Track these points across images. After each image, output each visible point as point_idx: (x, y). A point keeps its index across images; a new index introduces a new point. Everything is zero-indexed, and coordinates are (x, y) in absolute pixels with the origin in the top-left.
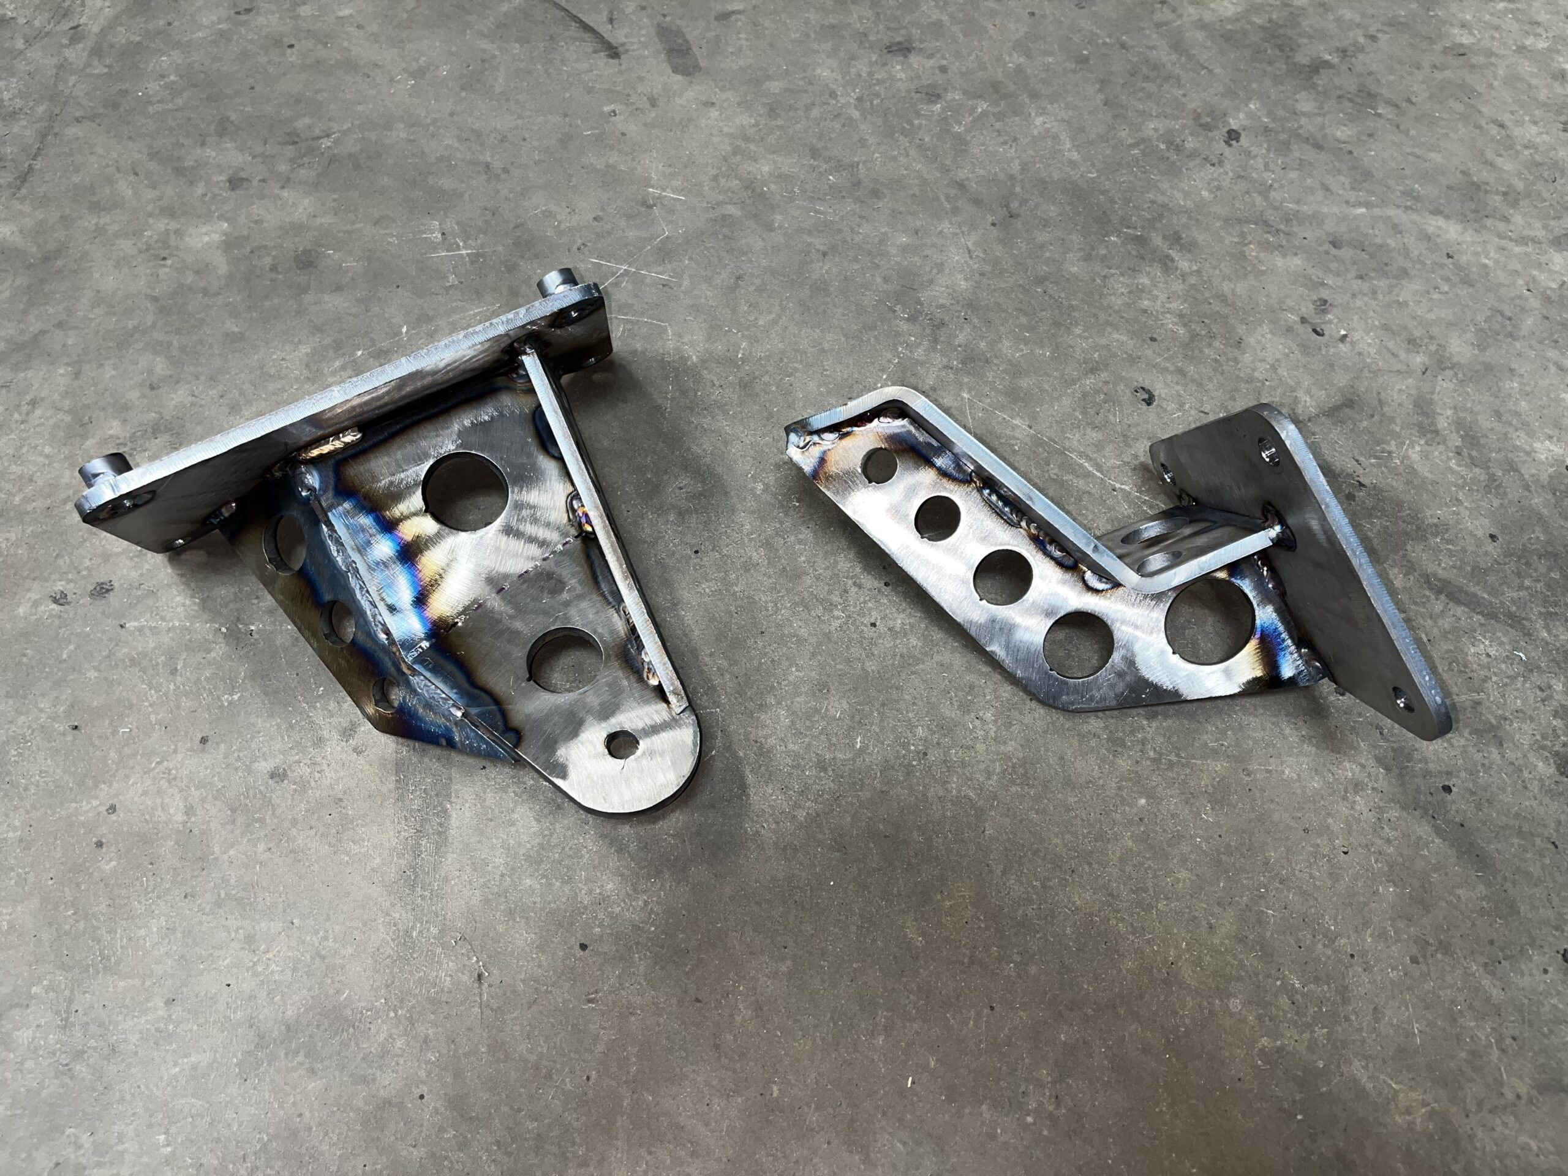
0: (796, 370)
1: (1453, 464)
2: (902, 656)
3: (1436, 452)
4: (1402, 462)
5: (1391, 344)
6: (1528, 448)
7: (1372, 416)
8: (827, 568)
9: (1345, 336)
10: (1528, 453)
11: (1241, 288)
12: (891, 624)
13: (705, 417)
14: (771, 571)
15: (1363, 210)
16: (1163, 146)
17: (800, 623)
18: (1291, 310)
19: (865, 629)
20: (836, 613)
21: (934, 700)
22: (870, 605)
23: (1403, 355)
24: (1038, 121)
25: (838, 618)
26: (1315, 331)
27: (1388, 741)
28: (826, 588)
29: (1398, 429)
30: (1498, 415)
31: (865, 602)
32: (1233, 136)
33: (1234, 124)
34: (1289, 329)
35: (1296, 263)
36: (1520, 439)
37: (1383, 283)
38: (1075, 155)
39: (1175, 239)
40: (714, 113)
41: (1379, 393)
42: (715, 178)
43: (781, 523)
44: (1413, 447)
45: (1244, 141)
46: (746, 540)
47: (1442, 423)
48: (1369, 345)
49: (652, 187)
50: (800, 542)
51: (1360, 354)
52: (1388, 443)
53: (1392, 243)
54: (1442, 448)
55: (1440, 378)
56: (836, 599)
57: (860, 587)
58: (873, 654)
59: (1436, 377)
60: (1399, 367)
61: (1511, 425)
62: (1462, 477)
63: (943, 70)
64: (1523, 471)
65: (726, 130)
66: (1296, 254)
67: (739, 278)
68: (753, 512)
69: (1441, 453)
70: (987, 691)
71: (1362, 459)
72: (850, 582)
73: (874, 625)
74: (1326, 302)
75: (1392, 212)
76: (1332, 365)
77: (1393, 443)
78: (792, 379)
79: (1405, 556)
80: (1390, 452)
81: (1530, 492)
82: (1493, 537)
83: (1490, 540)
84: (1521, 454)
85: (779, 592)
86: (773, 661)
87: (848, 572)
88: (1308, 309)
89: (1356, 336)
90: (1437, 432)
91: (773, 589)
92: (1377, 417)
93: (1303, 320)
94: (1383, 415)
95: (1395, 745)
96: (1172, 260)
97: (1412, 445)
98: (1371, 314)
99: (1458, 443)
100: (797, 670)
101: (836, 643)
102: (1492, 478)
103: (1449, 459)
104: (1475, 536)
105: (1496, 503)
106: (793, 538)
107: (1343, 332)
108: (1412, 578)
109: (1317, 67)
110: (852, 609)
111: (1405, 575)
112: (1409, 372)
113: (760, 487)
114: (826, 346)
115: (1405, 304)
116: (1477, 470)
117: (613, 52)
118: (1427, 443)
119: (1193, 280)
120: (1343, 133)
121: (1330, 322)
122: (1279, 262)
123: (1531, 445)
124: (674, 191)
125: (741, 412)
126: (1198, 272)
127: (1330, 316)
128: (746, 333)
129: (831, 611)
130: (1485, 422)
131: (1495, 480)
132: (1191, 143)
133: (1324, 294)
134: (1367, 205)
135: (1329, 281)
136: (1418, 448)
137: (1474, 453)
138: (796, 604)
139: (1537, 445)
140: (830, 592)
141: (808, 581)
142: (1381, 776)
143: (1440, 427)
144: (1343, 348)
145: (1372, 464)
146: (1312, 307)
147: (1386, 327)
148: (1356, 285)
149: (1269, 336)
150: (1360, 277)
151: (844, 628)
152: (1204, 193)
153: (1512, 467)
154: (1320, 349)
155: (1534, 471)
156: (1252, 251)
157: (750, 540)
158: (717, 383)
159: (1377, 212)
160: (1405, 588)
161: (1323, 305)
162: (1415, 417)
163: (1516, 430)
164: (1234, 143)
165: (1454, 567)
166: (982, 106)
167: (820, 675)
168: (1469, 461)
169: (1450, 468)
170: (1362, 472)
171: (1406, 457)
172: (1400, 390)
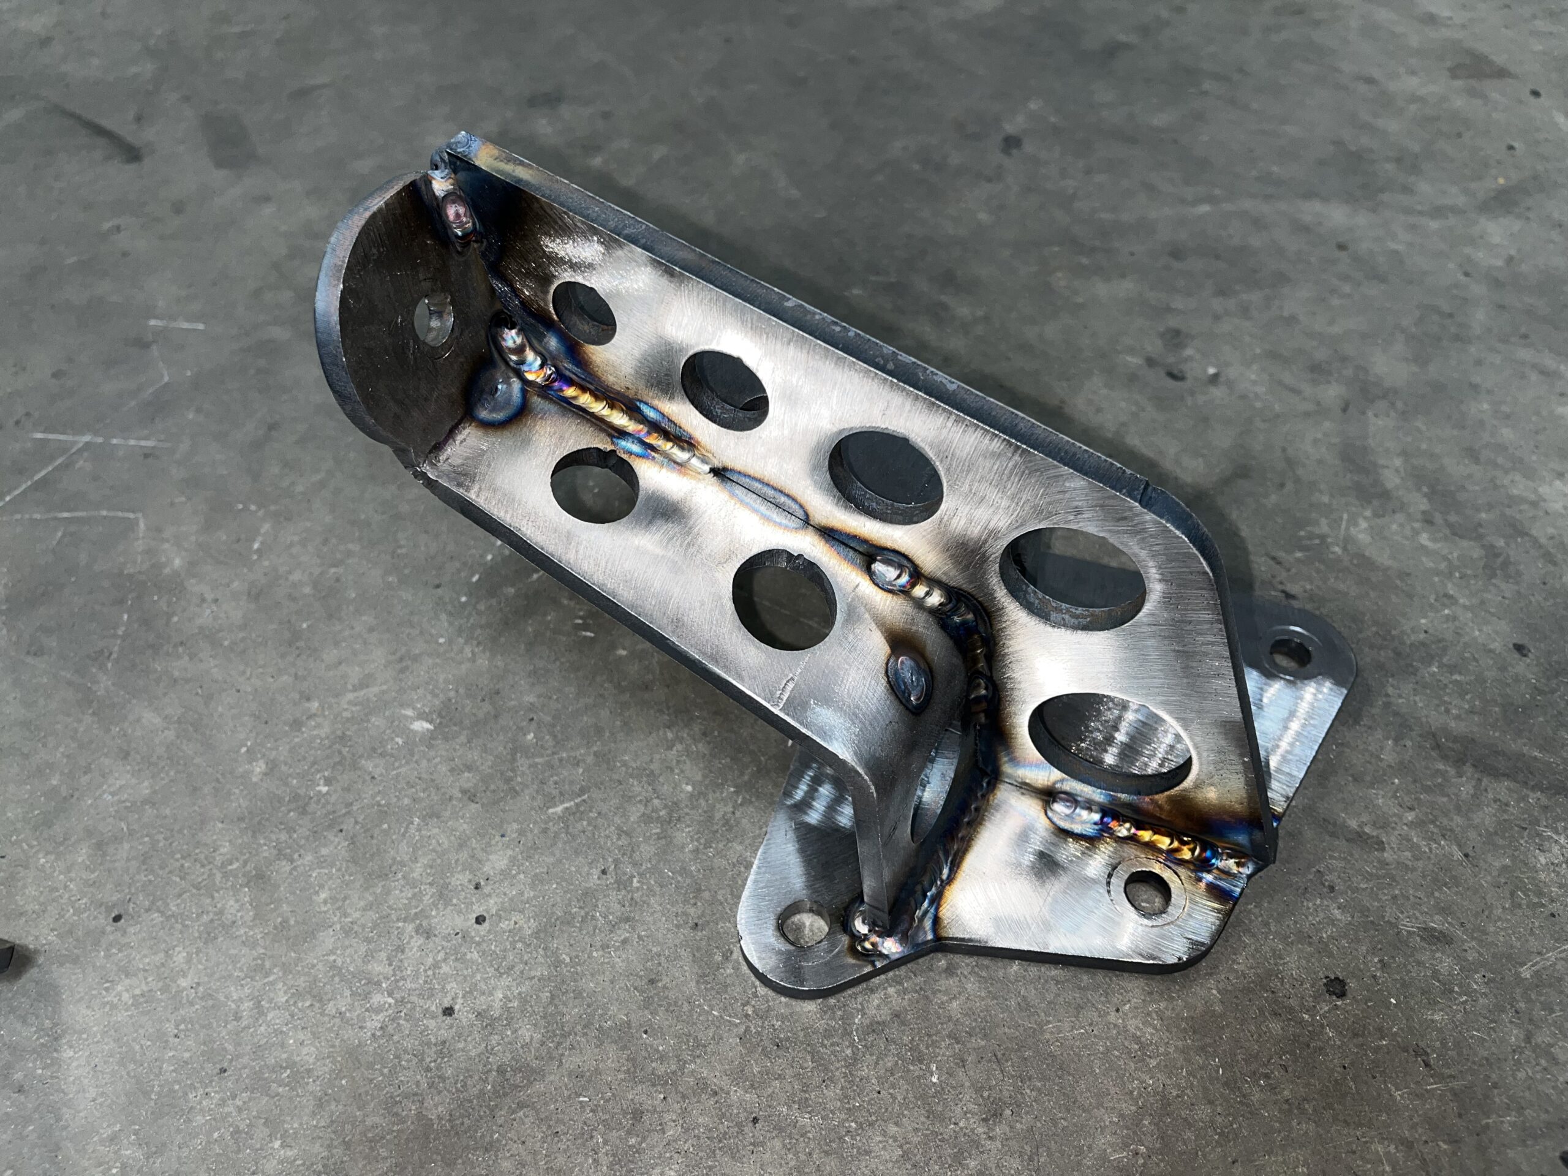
0: (349, 554)
1: (1424, 539)
2: (501, 1071)
3: (1394, 526)
4: (1345, 549)
5: (1288, 378)
6: (1533, 497)
7: (1282, 485)
8: (369, 907)
9: (1216, 376)
10: (1534, 504)
11: (1051, 330)
12: (481, 1002)
13: (179, 657)
14: (258, 934)
15: (1205, 208)
16: (916, 167)
17: (301, 1036)
18: (1131, 351)
19: (432, 1024)
20: (377, 999)
21: (561, 1161)
22: (445, 969)
23: (1308, 389)
24: (740, 159)
25: (378, 1010)
26: (1172, 375)
27: (1441, 1078)
28: (363, 948)
29: (1326, 499)
30: (1473, 454)
31: (436, 965)
32: (1011, 143)
33: (1010, 128)
34: (1133, 378)
35: (1126, 287)
36: (1519, 486)
37: (1255, 297)
38: (794, 193)
39: (948, 280)
40: (268, 210)
41: (1284, 450)
42: (257, 293)
43: (291, 830)
44: (1356, 525)
45: (1029, 147)
46: (218, 876)
47: (1391, 480)
48: (1255, 383)
49: (156, 318)
50: (321, 862)
51: (1243, 397)
52: (1317, 523)
53: (1256, 241)
54: (1400, 517)
55: (1370, 414)
56: (379, 968)
57: (428, 934)
58: (443, 1079)
59: (1364, 413)
60: (1310, 407)
61: (1496, 465)
62: (1445, 558)
63: (606, 116)
64: (1534, 532)
65: (283, 228)
66: (1123, 276)
67: (272, 427)
68: (241, 819)
69: (1401, 525)
70: (667, 1117)
71: (1281, 554)
72: (410, 928)
73: (449, 1011)
74: (1177, 333)
75: (1247, 204)
76: (1206, 420)
77: (1324, 521)
78: (341, 570)
79: (1387, 705)
80: (1323, 537)
81: (1555, 564)
82: (1520, 648)
83: (1517, 655)
84: (1524, 507)
85: (267, 975)
86: (237, 1131)
87: (407, 907)
88: (1154, 346)
89: (1232, 372)
90: (1385, 495)
91: (259, 969)
92: (1290, 486)
93: (1151, 362)
94: (1297, 480)
95: (1455, 1084)
96: (945, 307)
97: (1353, 521)
98: (1247, 339)
99: (1424, 505)
100: (282, 1146)
101: (370, 1066)
102: (1492, 552)
103: (1416, 533)
104: (1490, 651)
105: (1508, 589)
106: (309, 858)
107: (1212, 371)
108: (1409, 743)
109: (1112, 50)
110: (409, 985)
111: (1396, 740)
112: (1320, 412)
113: (260, 767)
114: (405, 508)
115: (1292, 320)
116: (1465, 543)
117: (133, 154)
118: (1376, 515)
119: (979, 330)
120: (1160, 119)
121: (1190, 359)
122: (1101, 289)
123: (1535, 491)
124: (188, 320)
125: (243, 640)
126: (986, 319)
127: (1189, 352)
128: (273, 508)
129: (367, 996)
130: (1456, 468)
131: (1497, 555)
132: (955, 159)
133: (1173, 322)
134: (1211, 199)
135: (1178, 303)
136: (1363, 525)
137: (1453, 518)
138: (299, 995)
139: (1544, 490)
140: (369, 956)
141: (327, 939)
142: (1445, 1160)
143: (1389, 485)
144: (1217, 393)
145: (1298, 560)
146: (1159, 343)
147: (1273, 355)
148: (1217, 304)
149: (1104, 391)
150: (1222, 292)
151: (390, 1029)
152: (983, 216)
153: (1517, 530)
154: (1182, 398)
155: (1551, 531)
156: (1060, 280)
157: (226, 875)
158: (209, 597)
159: (1227, 207)
160: (1401, 763)
161: (1175, 338)
162: (1349, 475)
163: (1507, 472)
164: (1014, 151)
165: (1472, 712)
166: (659, 152)
167: (329, 1147)
168: (1448, 532)
169: (1423, 547)
170: (1284, 574)
171: (1348, 541)
172: (1316, 441)
